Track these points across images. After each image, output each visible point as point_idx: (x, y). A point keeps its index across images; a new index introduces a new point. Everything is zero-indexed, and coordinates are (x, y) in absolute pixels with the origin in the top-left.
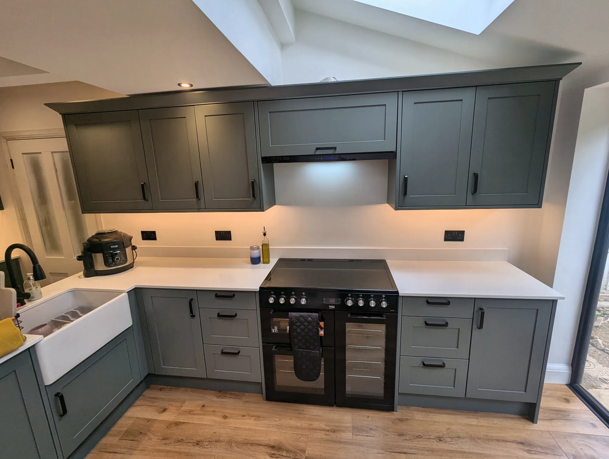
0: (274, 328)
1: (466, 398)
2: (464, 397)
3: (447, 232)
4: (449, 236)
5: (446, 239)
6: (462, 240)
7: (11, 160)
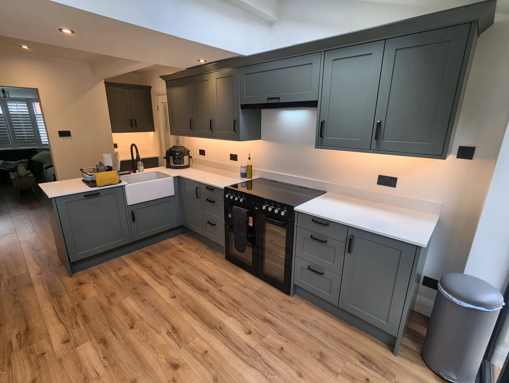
0: (229, 214)
1: (338, 307)
2: (337, 306)
3: (380, 177)
4: (382, 181)
5: (379, 183)
6: (394, 186)
7: (158, 106)
